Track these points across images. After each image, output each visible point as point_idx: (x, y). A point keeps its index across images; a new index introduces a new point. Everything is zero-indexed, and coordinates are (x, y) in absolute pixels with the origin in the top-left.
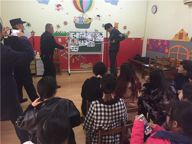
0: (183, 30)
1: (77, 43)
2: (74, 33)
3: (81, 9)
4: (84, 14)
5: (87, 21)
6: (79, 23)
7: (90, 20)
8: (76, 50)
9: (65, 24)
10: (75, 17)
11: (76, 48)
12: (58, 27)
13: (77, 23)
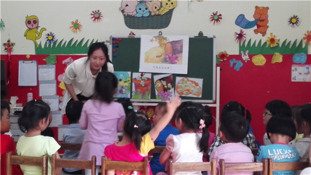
5: (161, 6)
6: (135, 13)
7: (169, 3)
12: (76, 29)
13: (131, 14)
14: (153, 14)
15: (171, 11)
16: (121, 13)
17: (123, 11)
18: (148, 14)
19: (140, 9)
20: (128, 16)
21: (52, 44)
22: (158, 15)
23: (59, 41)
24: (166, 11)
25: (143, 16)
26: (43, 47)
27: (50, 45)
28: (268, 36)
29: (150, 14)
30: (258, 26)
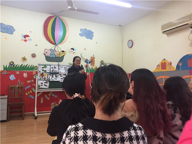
0: (165, 60)
1: (47, 77)
2: (43, 66)
3: (52, 41)
4: (56, 47)
5: (60, 54)
7: (63, 53)
8: (46, 86)
9: (33, 56)
10: (45, 49)
11: (46, 84)
12: (24, 60)
14: (57, 56)
15: (64, 56)
16: (44, 55)
17: (45, 55)
18: (55, 56)
19: (52, 54)
20: (47, 56)
21: (12, 66)
22: (59, 57)
23: (16, 65)
24: (62, 56)
26: (8, 67)
27: (11, 66)
28: (95, 67)
29: (56, 57)
30: (92, 63)
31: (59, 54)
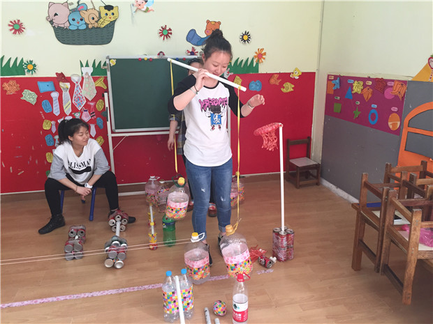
5: (100, 17)
6: (67, 24)
7: (110, 13)
9: (16, 30)
10: (51, 4)
13: (62, 26)
14: (90, 26)
16: (49, 24)
17: (51, 22)
18: (84, 27)
19: (74, 20)
20: (59, 28)
24: (107, 23)
25: (78, 29)
31: (96, 19)
